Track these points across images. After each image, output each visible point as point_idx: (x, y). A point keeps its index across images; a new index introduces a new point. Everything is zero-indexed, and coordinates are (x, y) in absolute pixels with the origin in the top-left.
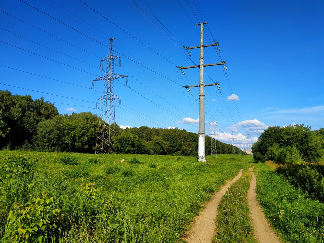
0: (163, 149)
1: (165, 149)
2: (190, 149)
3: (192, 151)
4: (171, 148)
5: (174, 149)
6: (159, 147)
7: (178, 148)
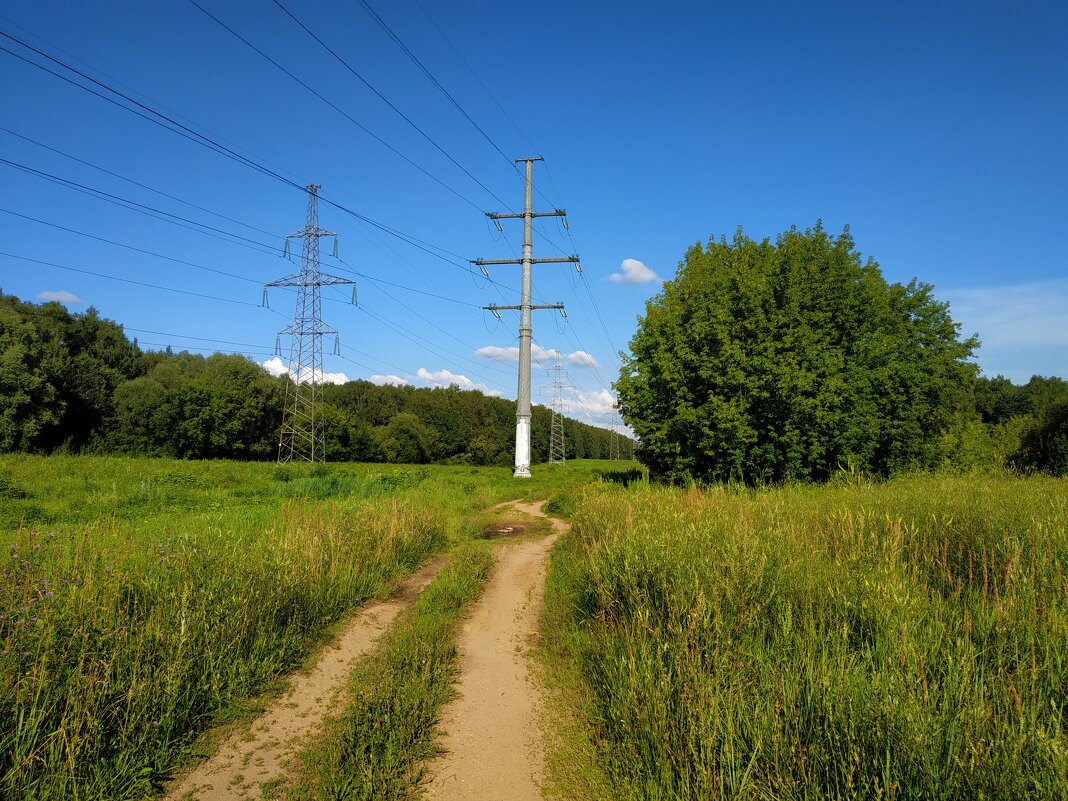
0: (420, 448)
1: (424, 447)
2: (494, 447)
3: (499, 451)
4: (441, 445)
5: (450, 447)
6: (411, 443)
7: (459, 446)
